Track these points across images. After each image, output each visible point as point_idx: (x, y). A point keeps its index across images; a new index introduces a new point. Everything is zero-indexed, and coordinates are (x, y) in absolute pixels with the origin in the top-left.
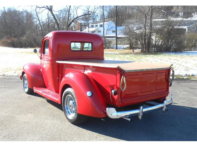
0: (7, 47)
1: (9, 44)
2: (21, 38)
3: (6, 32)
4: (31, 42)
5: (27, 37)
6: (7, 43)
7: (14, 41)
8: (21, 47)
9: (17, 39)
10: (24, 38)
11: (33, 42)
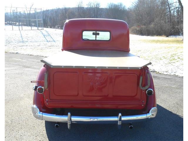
0: (135, 34)
1: (138, 32)
2: (149, 26)
3: (137, 20)
4: (158, 30)
5: (155, 25)
6: (136, 31)
7: (142, 29)
8: (148, 35)
9: (145, 27)
10: (152, 26)
11: (159, 30)
